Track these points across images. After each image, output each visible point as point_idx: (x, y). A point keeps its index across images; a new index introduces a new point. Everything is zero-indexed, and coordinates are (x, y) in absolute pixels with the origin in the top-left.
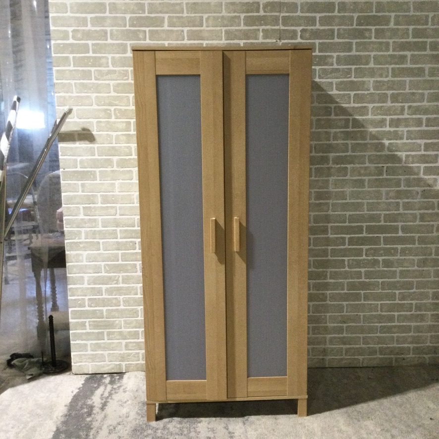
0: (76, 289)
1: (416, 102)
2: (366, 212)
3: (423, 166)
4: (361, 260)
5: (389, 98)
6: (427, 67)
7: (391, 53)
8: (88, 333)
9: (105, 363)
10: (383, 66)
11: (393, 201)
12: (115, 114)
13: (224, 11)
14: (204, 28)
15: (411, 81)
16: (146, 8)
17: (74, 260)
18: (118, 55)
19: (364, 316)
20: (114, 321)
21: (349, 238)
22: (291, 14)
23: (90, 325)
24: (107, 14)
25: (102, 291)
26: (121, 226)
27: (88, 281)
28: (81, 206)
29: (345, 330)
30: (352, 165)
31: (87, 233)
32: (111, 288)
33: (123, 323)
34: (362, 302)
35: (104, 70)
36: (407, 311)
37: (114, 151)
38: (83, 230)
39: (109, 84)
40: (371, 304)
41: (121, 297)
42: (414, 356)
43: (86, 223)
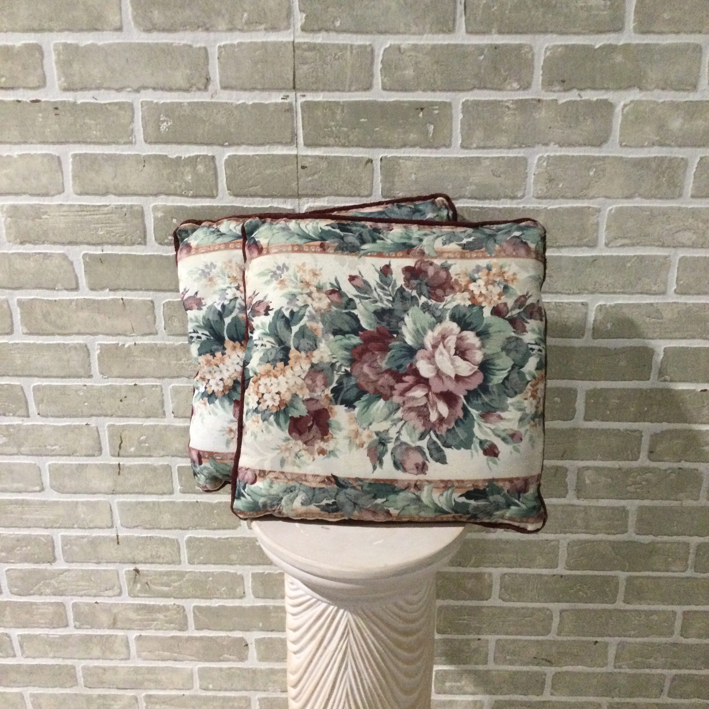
4: (630, 470)
19: (621, 646)
21: (591, 394)
29: (549, 685)
30: (634, 95)
34: (620, 604)
40: (649, 613)
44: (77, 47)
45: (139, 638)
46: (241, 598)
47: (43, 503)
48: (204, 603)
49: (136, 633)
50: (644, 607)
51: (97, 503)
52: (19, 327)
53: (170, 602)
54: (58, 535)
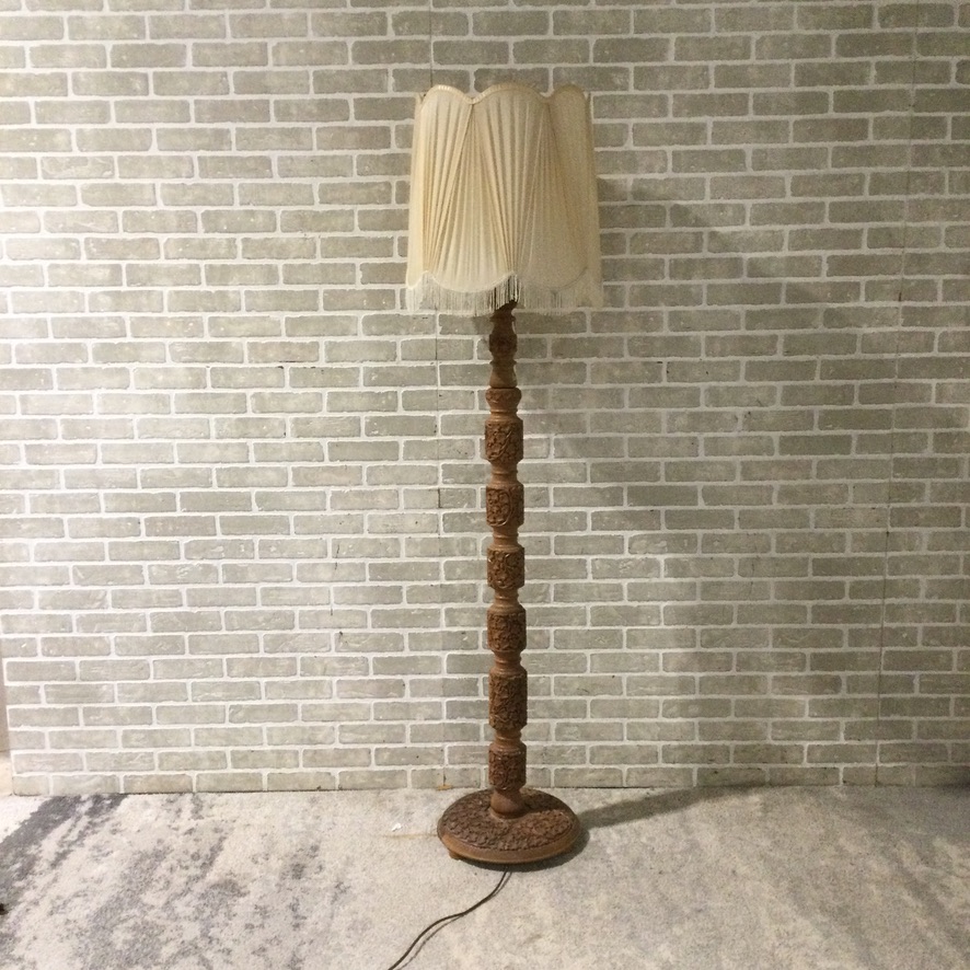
0: (17, 617)
1: (728, 224)
2: (627, 458)
3: (745, 359)
4: (620, 560)
5: (668, 217)
6: (748, 148)
7: (670, 119)
8: (46, 712)
9: (81, 773)
10: (655, 148)
11: (684, 435)
12: (88, 250)
13: (311, 33)
14: (270, 67)
15: (714, 180)
16: (147, 28)
17: (9, 557)
18: (89, 127)
19: (629, 679)
20: (97, 687)
22: (455, 38)
23: (47, 693)
24: (66, 41)
25: (71, 623)
26: (107, 485)
27: (41, 601)
28: (22, 444)
29: (589, 710)
30: (595, 359)
31: (34, 500)
32: (88, 615)
33: (116, 689)
34: (625, 650)
35: (62, 158)
36: (719, 669)
37: (87, 328)
38: (27, 494)
39: (73, 188)
40: (642, 655)
41: (112, 636)
42: (737, 765)
43: (31, 479)
44: (335, 343)
45: (339, 682)
46: (402, 650)
47: (291, 589)
48: (379, 655)
49: (338, 678)
50: (640, 651)
51: (321, 588)
52: (291, 482)
53: (359, 655)
54: (297, 610)
